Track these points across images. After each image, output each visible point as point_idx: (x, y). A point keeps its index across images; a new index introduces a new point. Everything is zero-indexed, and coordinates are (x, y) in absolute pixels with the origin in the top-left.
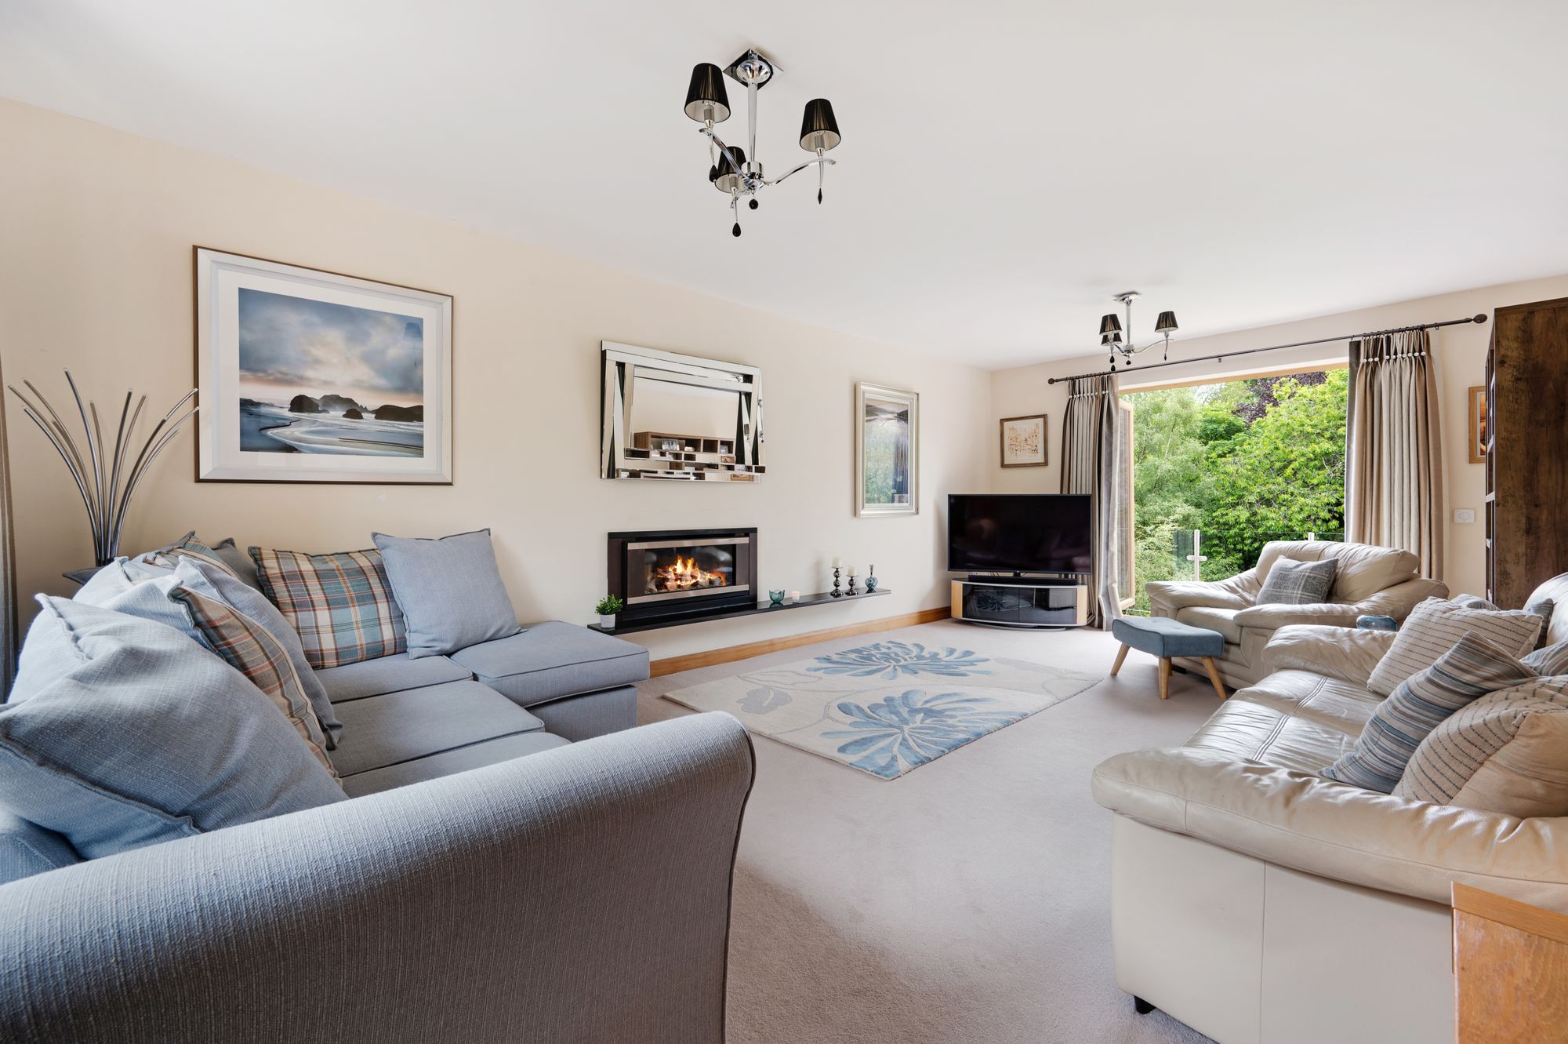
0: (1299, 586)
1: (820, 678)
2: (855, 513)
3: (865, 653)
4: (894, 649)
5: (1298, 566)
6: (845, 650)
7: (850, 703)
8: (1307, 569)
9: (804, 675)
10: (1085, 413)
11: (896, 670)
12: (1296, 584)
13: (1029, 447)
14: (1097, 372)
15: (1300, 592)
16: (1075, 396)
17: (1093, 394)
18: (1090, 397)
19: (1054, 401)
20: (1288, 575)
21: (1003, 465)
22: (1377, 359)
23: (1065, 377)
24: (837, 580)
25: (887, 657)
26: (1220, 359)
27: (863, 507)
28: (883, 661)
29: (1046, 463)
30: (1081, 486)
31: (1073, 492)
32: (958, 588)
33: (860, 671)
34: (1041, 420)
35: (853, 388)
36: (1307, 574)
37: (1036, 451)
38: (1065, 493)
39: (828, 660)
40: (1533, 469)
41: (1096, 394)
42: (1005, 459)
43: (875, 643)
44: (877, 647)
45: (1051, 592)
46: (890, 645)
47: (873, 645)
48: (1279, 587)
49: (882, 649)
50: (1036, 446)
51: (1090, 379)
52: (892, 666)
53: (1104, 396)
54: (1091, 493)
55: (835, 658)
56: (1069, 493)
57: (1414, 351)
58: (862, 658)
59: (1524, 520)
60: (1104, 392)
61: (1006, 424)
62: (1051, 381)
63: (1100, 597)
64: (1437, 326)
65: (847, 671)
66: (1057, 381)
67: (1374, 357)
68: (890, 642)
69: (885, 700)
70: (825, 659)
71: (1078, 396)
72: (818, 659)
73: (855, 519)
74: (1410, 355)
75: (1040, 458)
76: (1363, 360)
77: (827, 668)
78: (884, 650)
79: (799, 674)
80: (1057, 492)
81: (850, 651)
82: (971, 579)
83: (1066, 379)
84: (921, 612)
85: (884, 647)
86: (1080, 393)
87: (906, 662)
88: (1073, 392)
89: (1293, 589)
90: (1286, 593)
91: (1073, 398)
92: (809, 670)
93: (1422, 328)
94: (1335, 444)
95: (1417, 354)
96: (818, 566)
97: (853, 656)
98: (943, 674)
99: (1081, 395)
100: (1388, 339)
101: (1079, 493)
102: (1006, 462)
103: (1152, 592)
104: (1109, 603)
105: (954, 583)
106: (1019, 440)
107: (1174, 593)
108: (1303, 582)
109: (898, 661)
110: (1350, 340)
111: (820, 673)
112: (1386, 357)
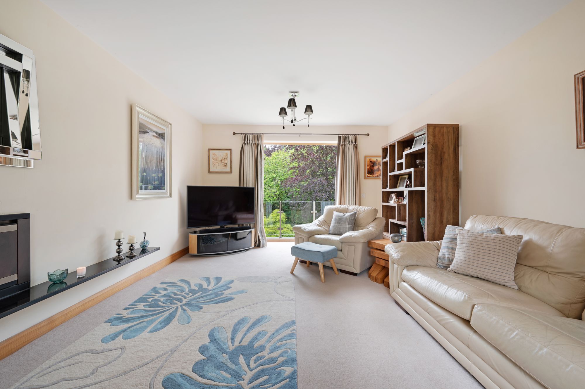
0: (347, 223)
1: (123, 349)
2: (131, 197)
3: (150, 300)
4: (170, 289)
5: (344, 215)
6: (131, 302)
7: (172, 374)
8: (348, 216)
9: (103, 351)
10: (250, 150)
11: (185, 310)
12: (346, 222)
13: (223, 164)
14: (255, 133)
15: (348, 225)
16: (246, 142)
17: (253, 142)
18: (252, 143)
19: (236, 144)
20: (342, 219)
21: (209, 172)
22: (345, 143)
23: (241, 133)
24: (119, 248)
25: (171, 299)
26: (300, 135)
27: (138, 193)
28: (169, 305)
29: (231, 172)
30: (249, 183)
31: (245, 186)
32: (193, 238)
33: (157, 322)
34: (229, 152)
35: (130, 108)
36: (349, 218)
37: (226, 166)
38: (242, 186)
39: (120, 319)
40: (435, 180)
41: (255, 142)
42: (210, 170)
43: (151, 288)
44: (155, 290)
45: (238, 234)
46: (164, 286)
47: (151, 290)
48: (340, 224)
49: (160, 291)
50: (226, 164)
51: (252, 135)
52: (180, 308)
53: (258, 144)
54: (253, 186)
55: (126, 314)
56: (243, 186)
57: (354, 142)
58: (150, 306)
59: (433, 197)
60: (258, 142)
61: (211, 151)
62: (234, 134)
63: (259, 233)
64: (358, 135)
65: (146, 327)
66: (237, 134)
67: (344, 142)
68: (162, 283)
69: (202, 353)
70: (117, 319)
71: (247, 142)
72: (108, 321)
73: (131, 202)
74: (353, 143)
75: (228, 169)
76: (341, 143)
77: (124, 331)
78: (163, 292)
79: (96, 352)
80: (237, 185)
81: (136, 302)
82: (201, 232)
83: (241, 134)
84: (172, 255)
85: (161, 289)
86: (248, 141)
87: (186, 300)
88: (245, 140)
89: (345, 224)
90: (343, 226)
91: (245, 142)
92: (105, 340)
93: (355, 135)
94: (275, 174)
95: (355, 143)
96: (100, 240)
97: (141, 306)
98: (219, 302)
99: (248, 142)
100: (348, 136)
101: (248, 186)
102: (211, 170)
103: (297, 231)
104: (262, 235)
105: (191, 235)
106: (218, 160)
107: (306, 230)
108: (348, 221)
109: (180, 300)
110: (338, 135)
111: (119, 341)
112: (348, 143)
